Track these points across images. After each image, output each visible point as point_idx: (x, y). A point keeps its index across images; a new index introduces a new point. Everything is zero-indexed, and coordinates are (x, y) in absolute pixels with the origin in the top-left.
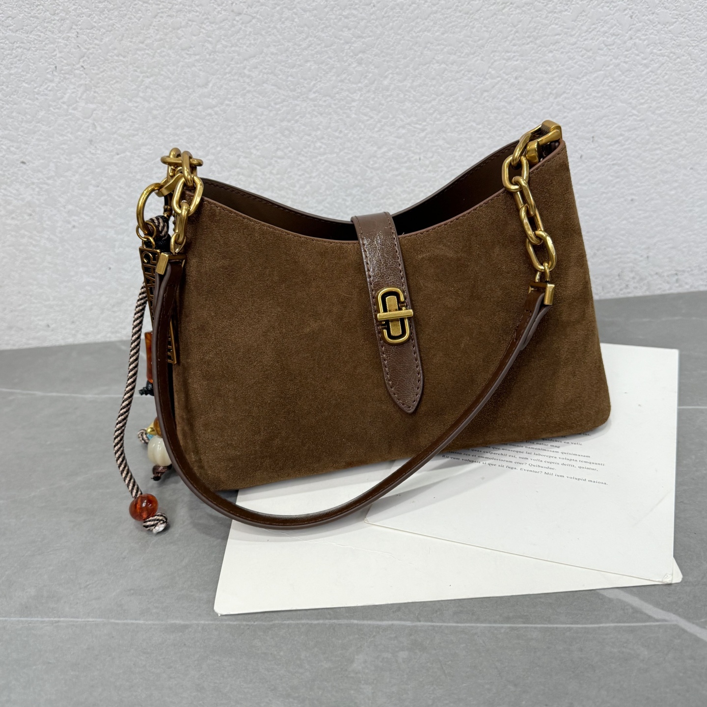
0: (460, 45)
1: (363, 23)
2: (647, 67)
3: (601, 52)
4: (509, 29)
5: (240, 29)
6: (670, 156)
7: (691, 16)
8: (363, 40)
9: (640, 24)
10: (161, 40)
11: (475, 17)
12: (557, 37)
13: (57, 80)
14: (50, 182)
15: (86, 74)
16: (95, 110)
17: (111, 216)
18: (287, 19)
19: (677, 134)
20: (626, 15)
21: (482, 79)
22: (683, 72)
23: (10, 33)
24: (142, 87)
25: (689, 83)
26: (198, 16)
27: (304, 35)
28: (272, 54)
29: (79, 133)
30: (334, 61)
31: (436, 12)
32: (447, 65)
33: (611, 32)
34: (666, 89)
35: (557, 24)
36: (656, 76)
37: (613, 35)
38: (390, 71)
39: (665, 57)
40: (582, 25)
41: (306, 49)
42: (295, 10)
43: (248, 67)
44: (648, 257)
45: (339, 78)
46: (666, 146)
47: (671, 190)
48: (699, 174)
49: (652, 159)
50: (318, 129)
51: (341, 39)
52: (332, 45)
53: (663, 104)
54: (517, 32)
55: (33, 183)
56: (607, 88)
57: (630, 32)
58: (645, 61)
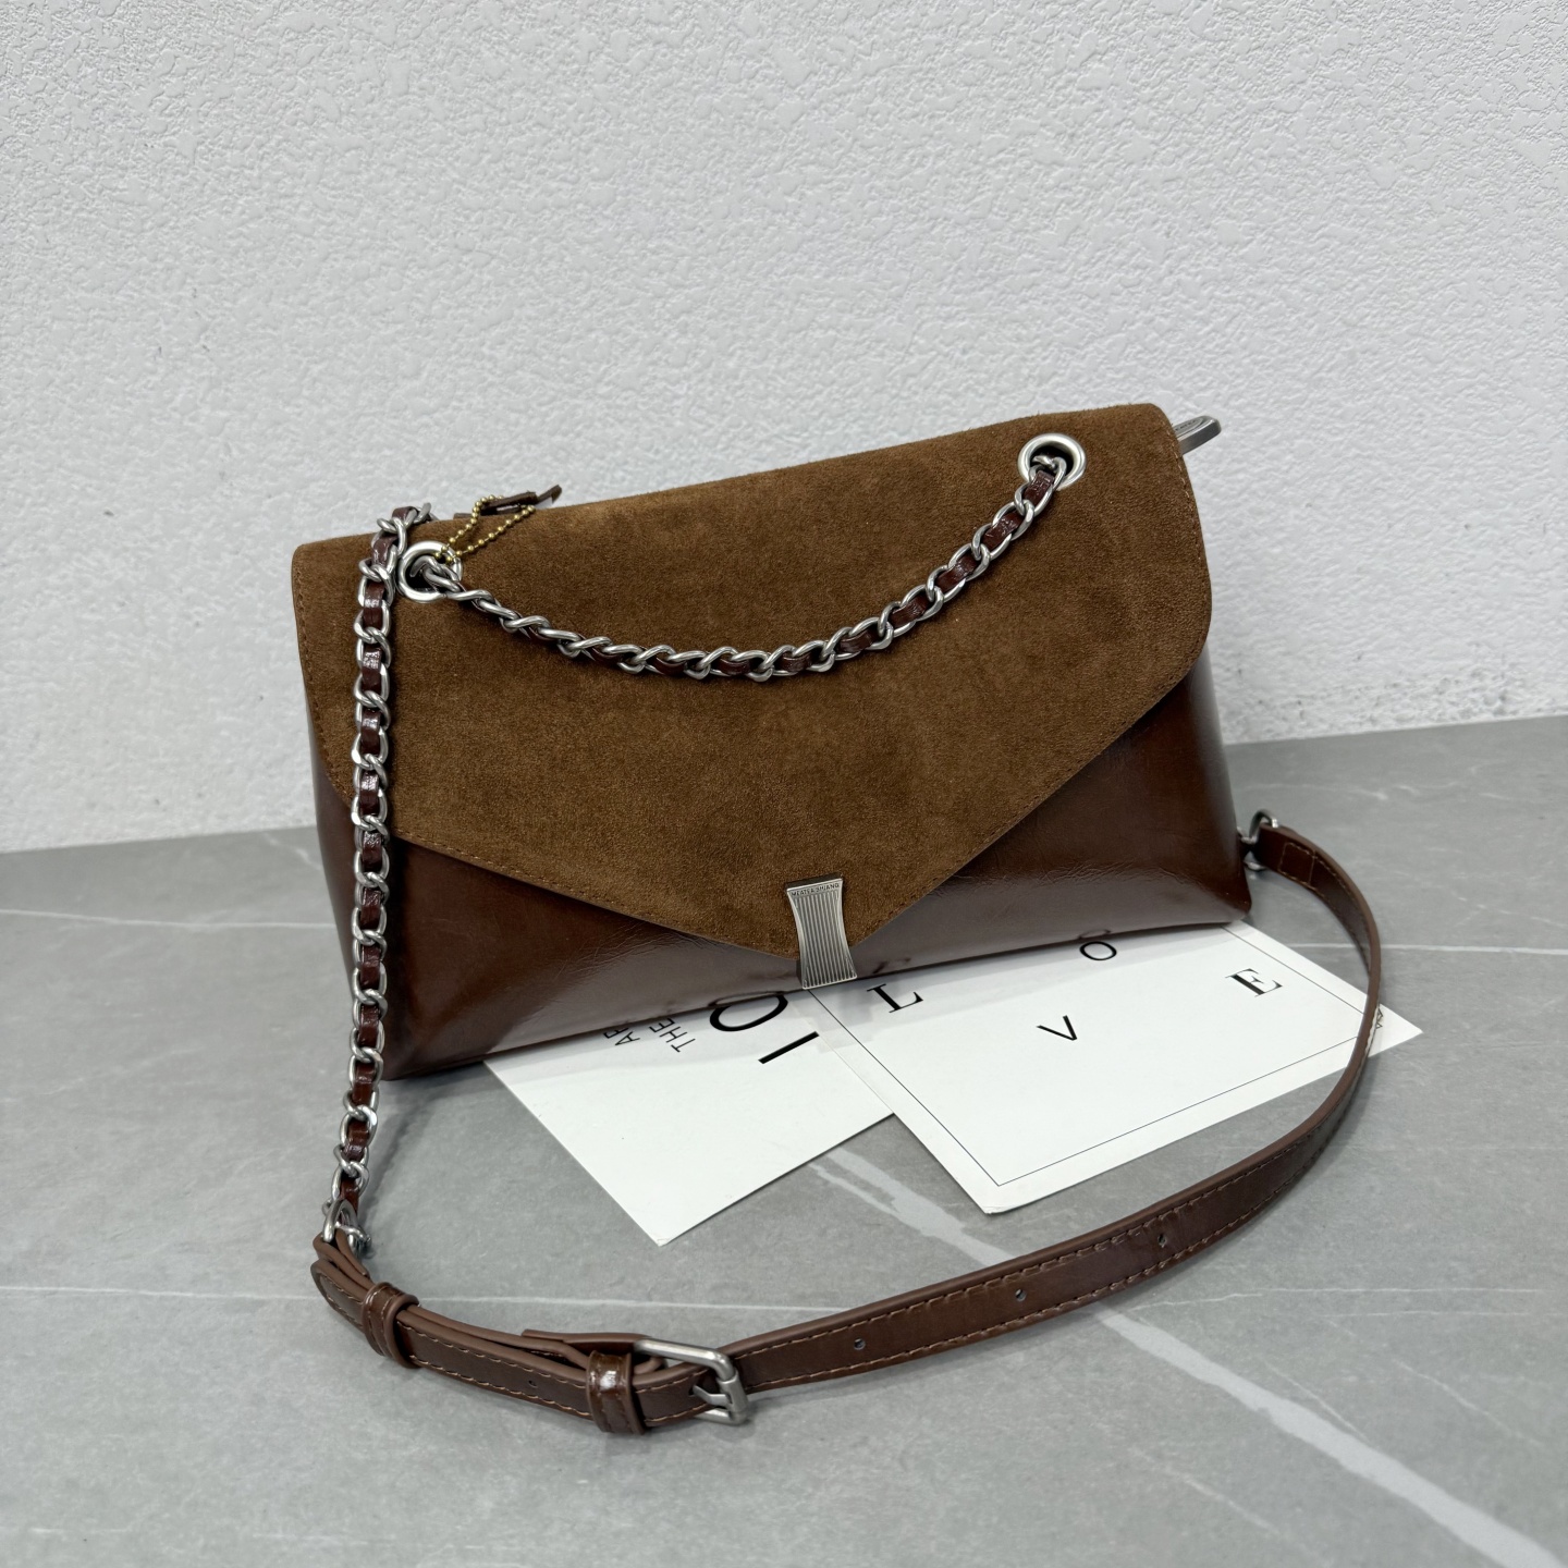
0: (859, 295)
1: (684, 262)
2: (1207, 324)
3: (1117, 299)
4: (945, 264)
5: (472, 276)
6: (1267, 483)
7: (1277, 230)
8: (687, 291)
9: (1185, 247)
10: (336, 298)
11: (881, 245)
12: (1034, 275)
13: (161, 370)
14: (155, 546)
15: (212, 360)
16: (227, 420)
17: (261, 605)
18: (551, 258)
19: (1275, 443)
20: (1156, 231)
21: (902, 353)
22: (1274, 330)
23: (83, 294)
24: (307, 379)
25: (1288, 349)
26: (397, 257)
27: (582, 286)
28: (529, 318)
29: (203, 461)
30: (638, 329)
31: (812, 239)
32: (838, 331)
33: (1132, 262)
34: (1247, 361)
35: (1031, 252)
36: (1224, 339)
37: (1136, 267)
38: (738, 344)
39: (1238, 305)
40: (1077, 252)
41: (587, 309)
42: (564, 243)
43: (488, 343)
44: (1240, 671)
45: (648, 359)
46: (1255, 465)
47: (1273, 546)
48: (1324, 514)
49: (1232, 489)
50: (617, 447)
51: (647, 291)
52: (632, 301)
53: (1242, 388)
54: (959, 269)
55: (126, 549)
56: (1134, 363)
57: (1167, 262)
58: (1201, 313)
